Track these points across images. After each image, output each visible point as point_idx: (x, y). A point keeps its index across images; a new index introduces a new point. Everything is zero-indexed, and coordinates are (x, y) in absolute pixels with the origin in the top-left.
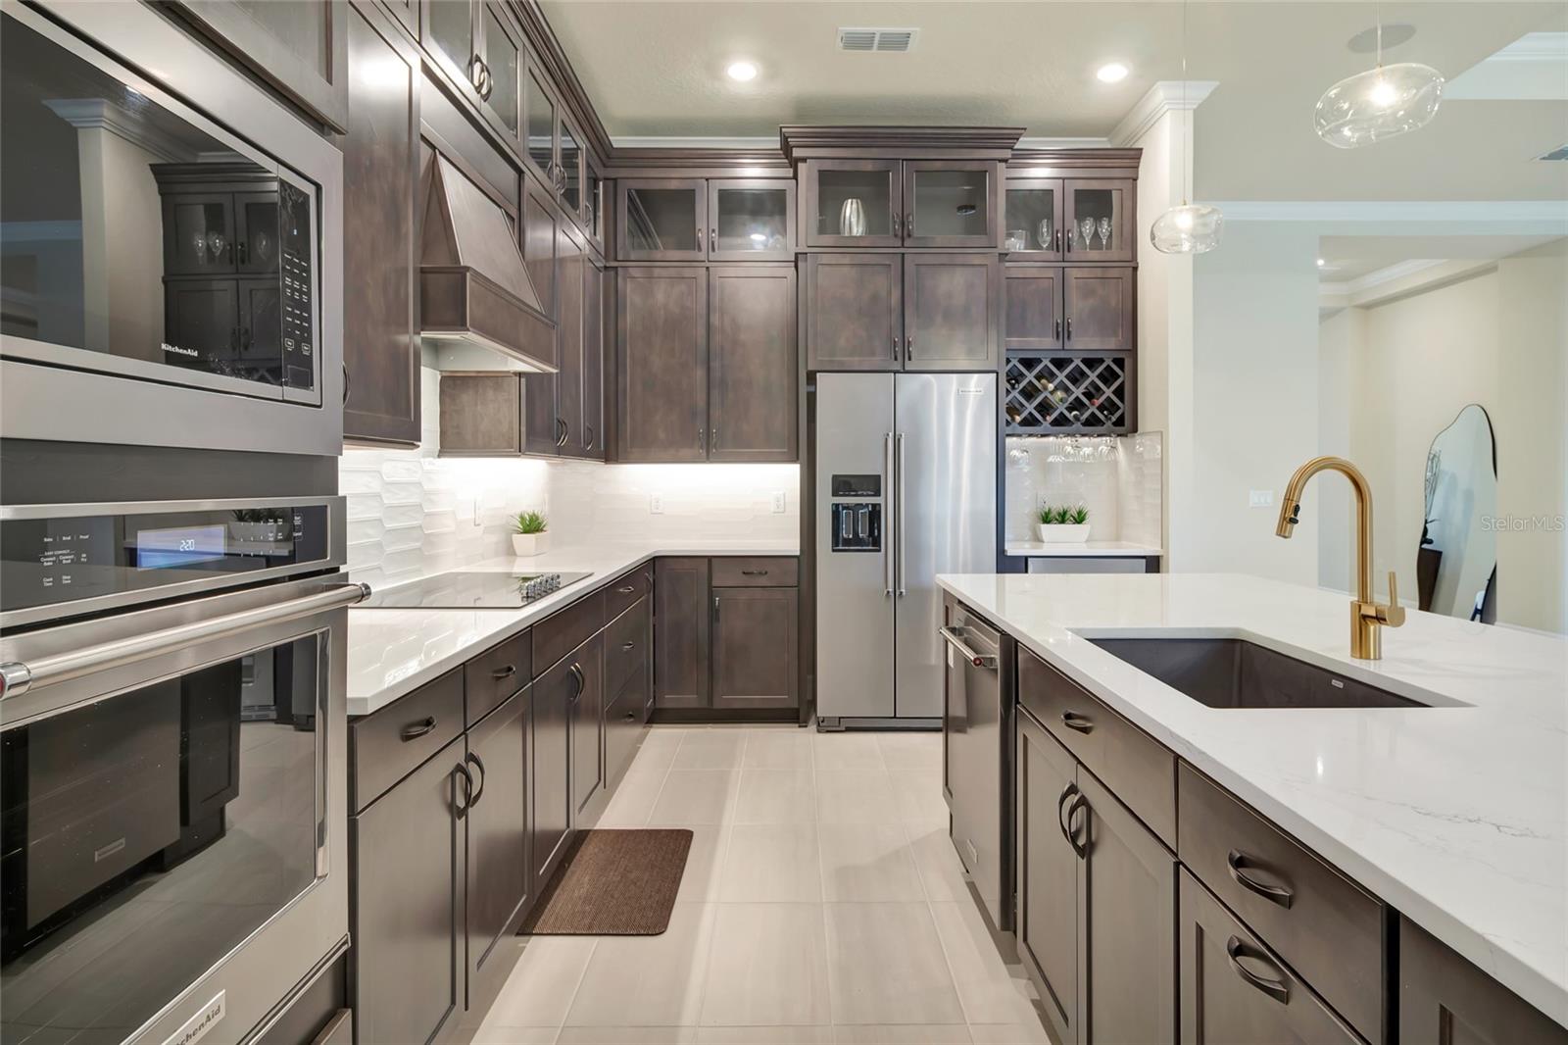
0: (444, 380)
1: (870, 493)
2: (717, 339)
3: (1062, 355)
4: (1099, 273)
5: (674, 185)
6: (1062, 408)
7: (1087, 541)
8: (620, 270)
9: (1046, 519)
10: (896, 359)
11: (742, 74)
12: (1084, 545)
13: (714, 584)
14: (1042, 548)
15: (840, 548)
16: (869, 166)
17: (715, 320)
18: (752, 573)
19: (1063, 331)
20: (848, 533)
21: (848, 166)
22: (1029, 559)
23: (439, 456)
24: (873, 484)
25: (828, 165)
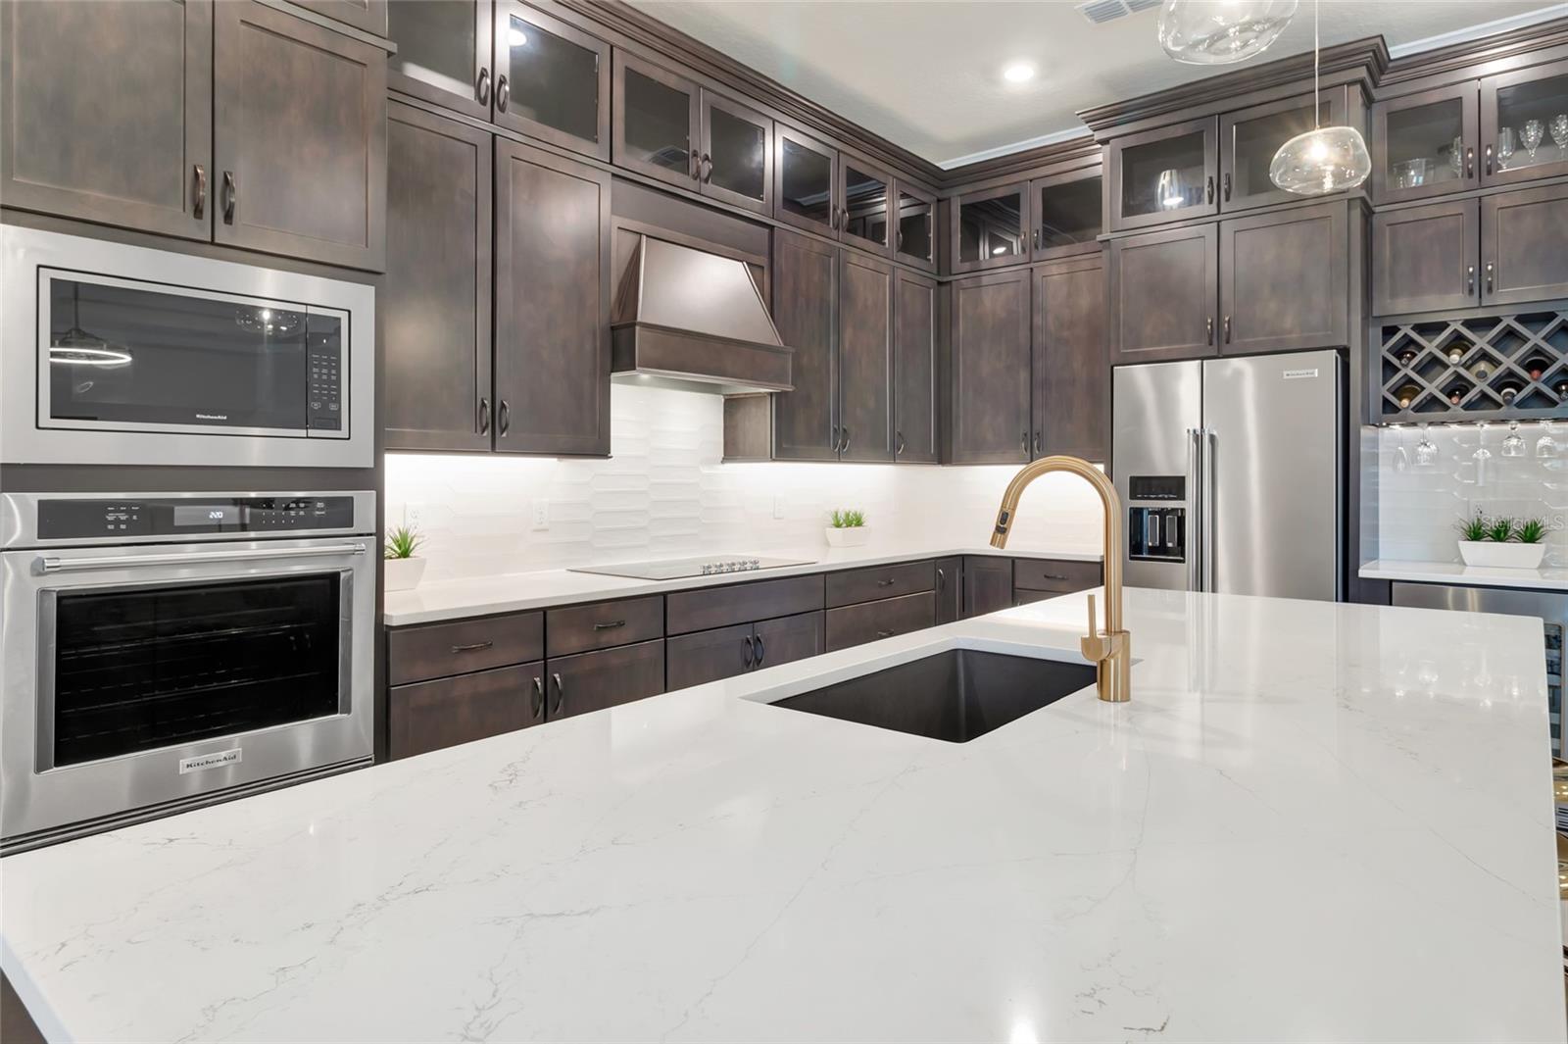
0: (726, 401)
1: (1172, 496)
2: (1039, 338)
3: (1480, 314)
4: (1543, 195)
5: (1000, 193)
6: (1482, 386)
7: (1539, 567)
8: (954, 283)
9: (1476, 534)
10: (1211, 344)
11: (1020, 75)
12: (1536, 572)
13: (1018, 584)
14: (1461, 573)
15: (1145, 556)
16: (1178, 131)
17: (1038, 320)
18: (1055, 578)
19: (1480, 286)
20: (1153, 540)
21: (1153, 137)
22: (1394, 584)
23: (722, 462)
24: (1174, 486)
25: (1131, 142)
